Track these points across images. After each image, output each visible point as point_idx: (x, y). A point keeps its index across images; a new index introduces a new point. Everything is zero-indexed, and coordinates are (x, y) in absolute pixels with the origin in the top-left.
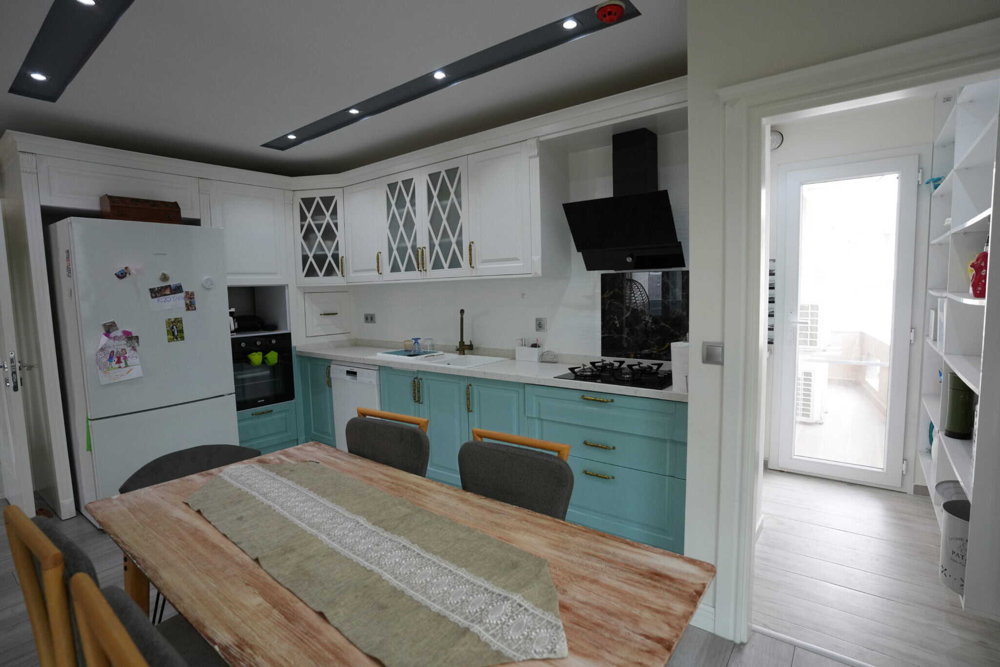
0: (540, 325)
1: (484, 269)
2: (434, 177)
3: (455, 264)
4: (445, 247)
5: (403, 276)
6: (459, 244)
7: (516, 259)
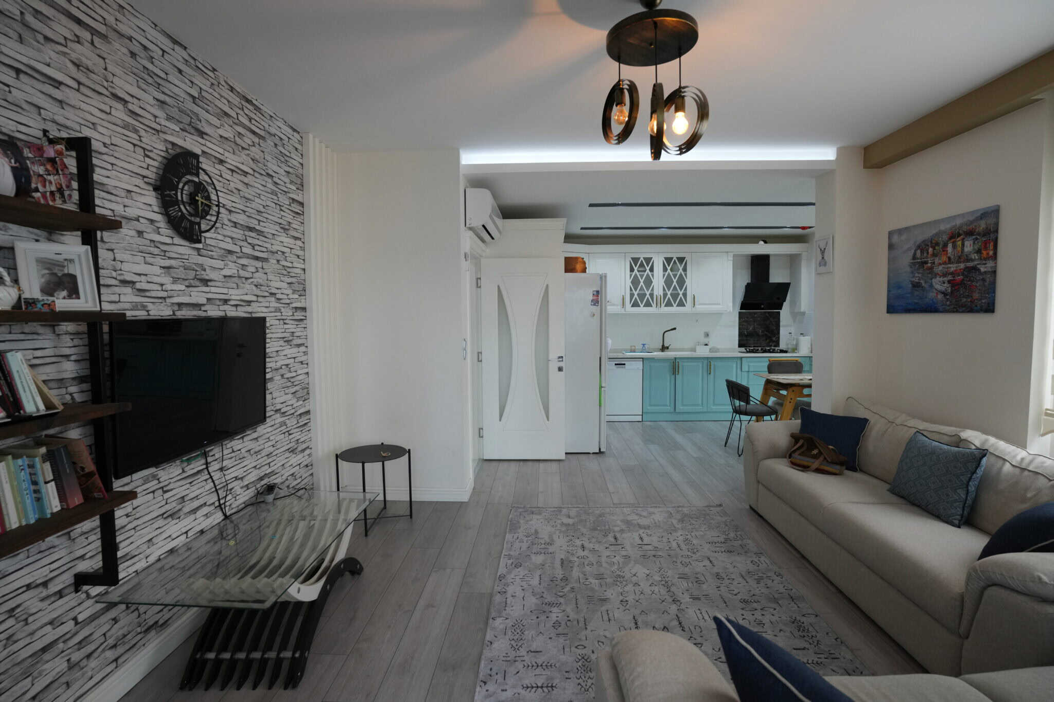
0: (707, 335)
1: (699, 308)
2: (669, 260)
3: (681, 304)
4: (675, 296)
5: (642, 309)
6: (685, 295)
7: (720, 304)
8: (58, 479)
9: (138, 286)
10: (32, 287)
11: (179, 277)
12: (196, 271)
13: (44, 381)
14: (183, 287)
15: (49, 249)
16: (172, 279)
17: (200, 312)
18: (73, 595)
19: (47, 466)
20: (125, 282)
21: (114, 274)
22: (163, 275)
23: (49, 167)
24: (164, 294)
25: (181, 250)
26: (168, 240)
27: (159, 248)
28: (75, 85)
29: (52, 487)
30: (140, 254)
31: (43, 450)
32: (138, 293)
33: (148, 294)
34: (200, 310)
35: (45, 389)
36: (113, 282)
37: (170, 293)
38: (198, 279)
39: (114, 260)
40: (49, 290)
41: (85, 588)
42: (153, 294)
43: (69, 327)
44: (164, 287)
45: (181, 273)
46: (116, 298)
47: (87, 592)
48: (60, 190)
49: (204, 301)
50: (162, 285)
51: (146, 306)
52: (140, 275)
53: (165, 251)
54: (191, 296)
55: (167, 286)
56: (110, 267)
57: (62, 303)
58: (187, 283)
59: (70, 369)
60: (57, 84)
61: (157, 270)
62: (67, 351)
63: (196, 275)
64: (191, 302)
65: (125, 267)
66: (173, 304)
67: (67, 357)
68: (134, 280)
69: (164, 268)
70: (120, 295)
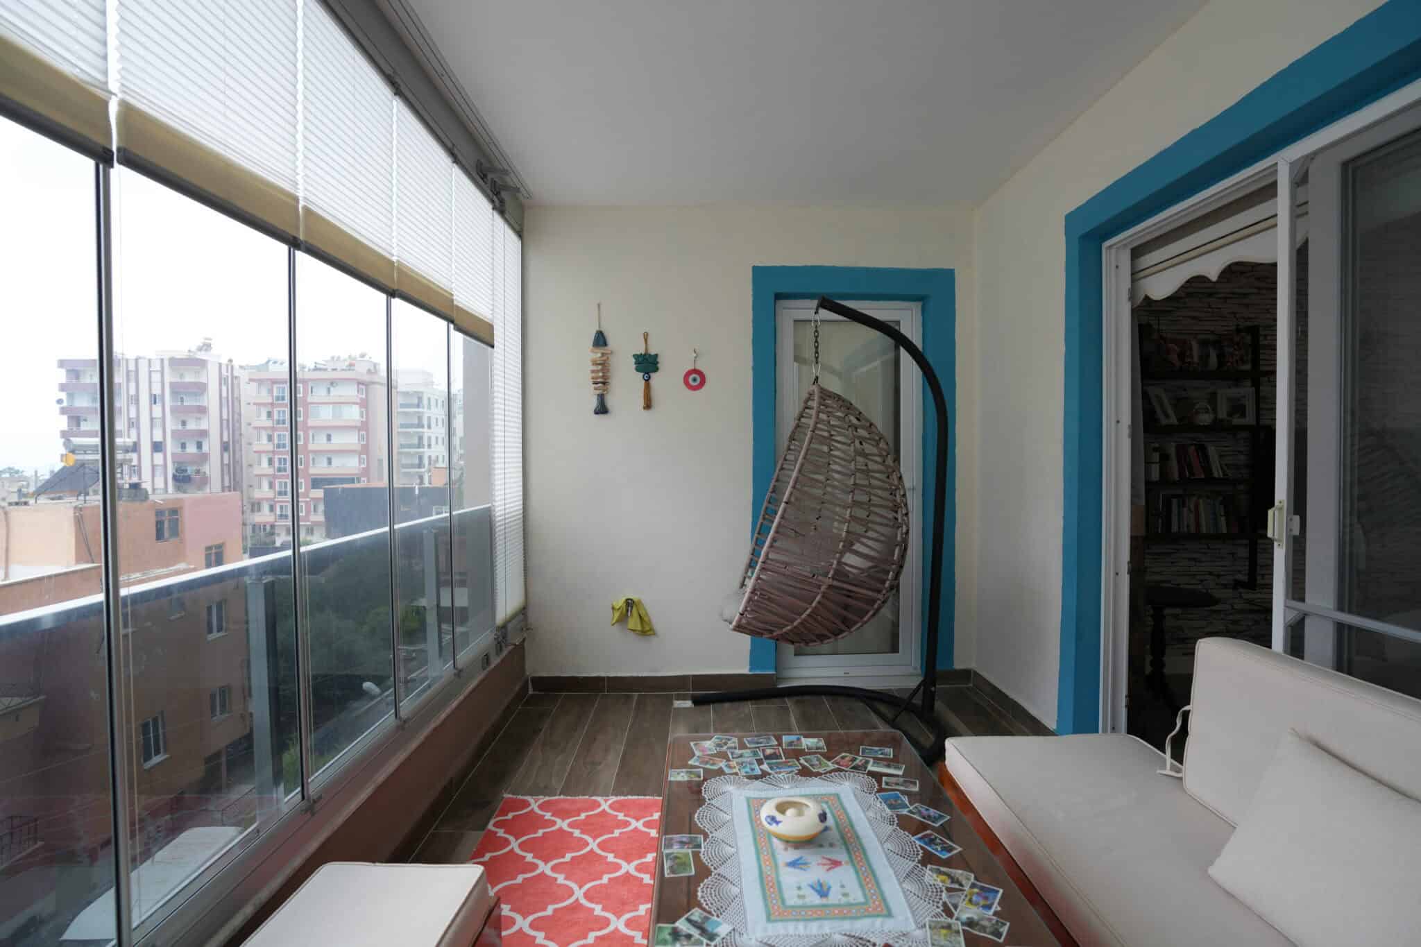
8: (1227, 514)
10: (1222, 414)
13: (1226, 465)
15: (1234, 392)
18: (1231, 591)
19: (1222, 507)
23: (1236, 347)
28: (1255, 291)
29: (1223, 519)
31: (1221, 498)
35: (1225, 468)
40: (1230, 414)
41: (1241, 590)
43: (1244, 434)
47: (1240, 593)
48: (1242, 359)
57: (1237, 421)
59: (1242, 459)
60: (1245, 295)
62: (1242, 449)
67: (1240, 452)
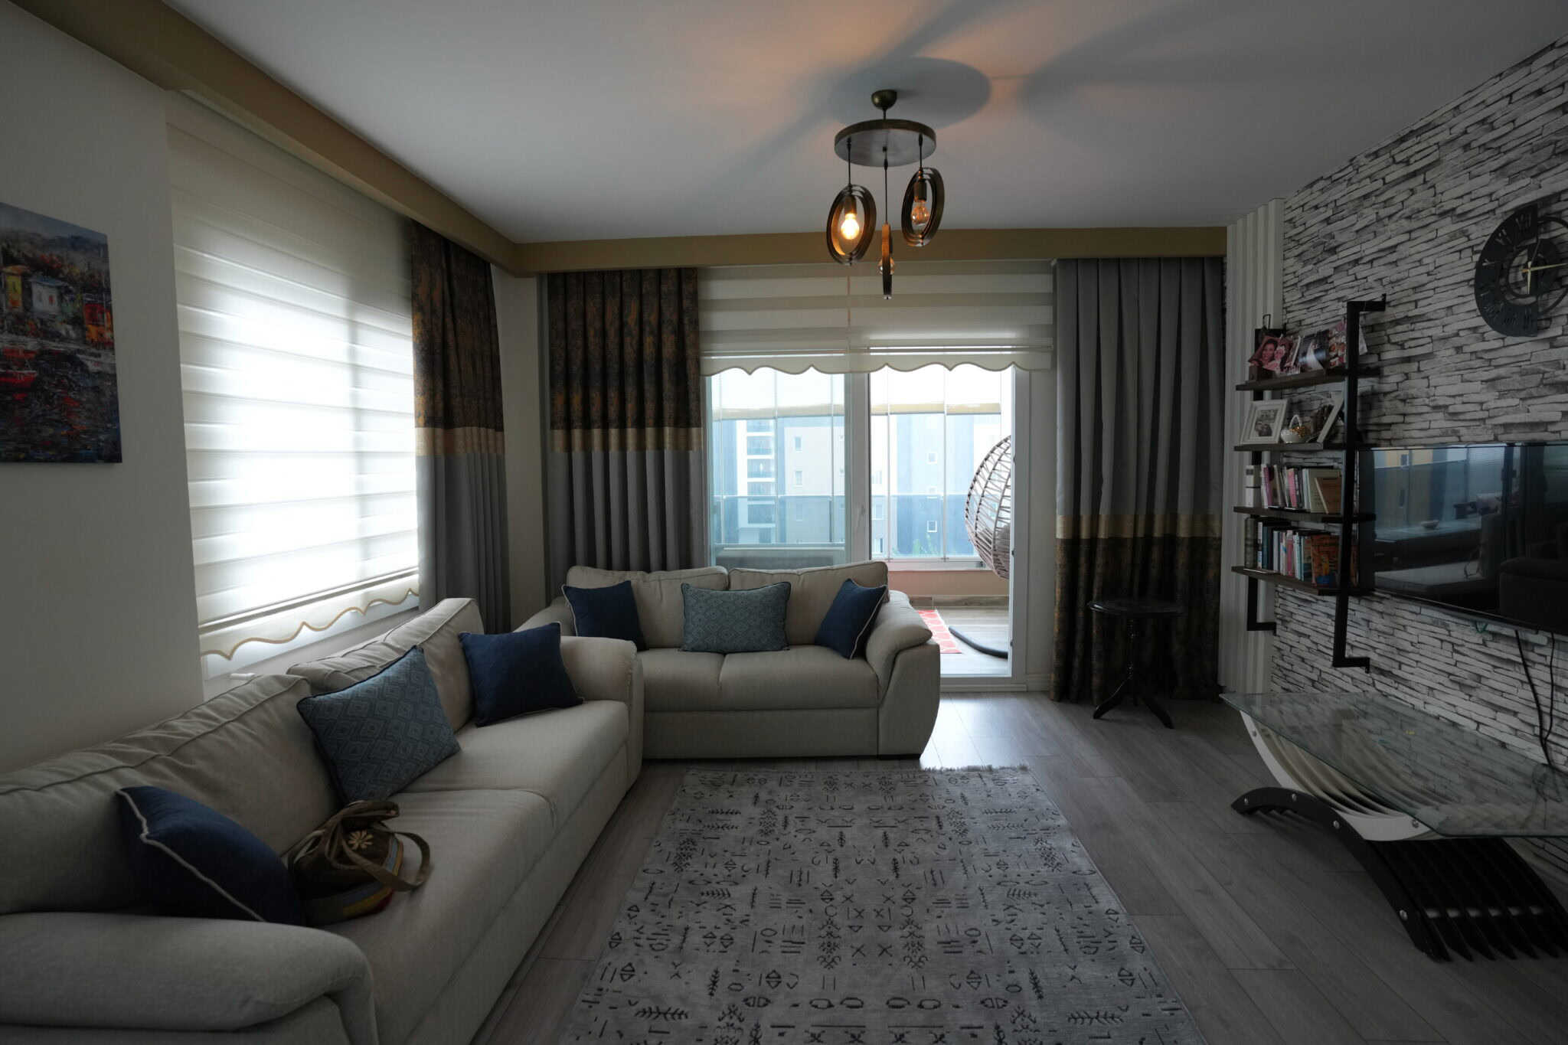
9: (1451, 409)
11: (1511, 387)
12: (1544, 373)
14: (1516, 401)
16: (1497, 394)
17: (1546, 433)
20: (1436, 408)
21: (1427, 401)
22: (1484, 391)
24: (1485, 414)
25: (1516, 350)
26: (1498, 344)
27: (1482, 358)
30: (1458, 373)
32: (1450, 418)
33: (1462, 417)
34: (1546, 431)
36: (1426, 409)
37: (1492, 413)
38: (1545, 385)
39: (1429, 387)
42: (1468, 416)
44: (1484, 407)
45: (1516, 382)
46: (1425, 425)
49: (1558, 416)
50: (1482, 404)
51: (1458, 431)
52: (1454, 396)
53: (1490, 360)
54: (1528, 412)
55: (1489, 403)
56: (1424, 395)
58: (1523, 394)
61: (1477, 386)
63: (1543, 378)
64: (1528, 420)
65: (1439, 391)
66: (1496, 425)
68: (1447, 403)
69: (1486, 381)
70: (1430, 421)
